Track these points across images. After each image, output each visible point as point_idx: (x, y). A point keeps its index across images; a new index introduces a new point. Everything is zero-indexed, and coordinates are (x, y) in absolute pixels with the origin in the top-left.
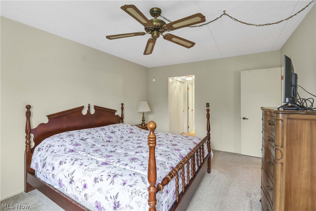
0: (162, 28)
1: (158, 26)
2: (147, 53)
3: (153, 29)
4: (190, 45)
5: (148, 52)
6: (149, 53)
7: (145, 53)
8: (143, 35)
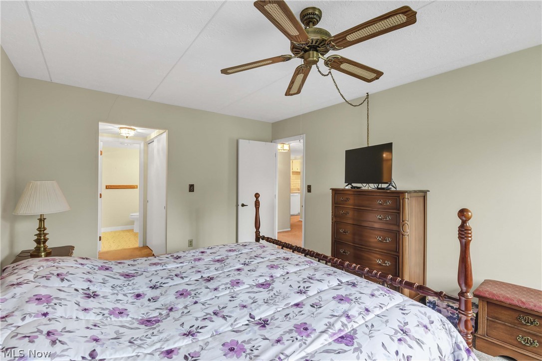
0: (325, 44)
1: (317, 42)
2: (291, 93)
3: (308, 47)
4: (374, 75)
5: (293, 91)
6: (296, 92)
7: (288, 94)
8: (287, 60)
